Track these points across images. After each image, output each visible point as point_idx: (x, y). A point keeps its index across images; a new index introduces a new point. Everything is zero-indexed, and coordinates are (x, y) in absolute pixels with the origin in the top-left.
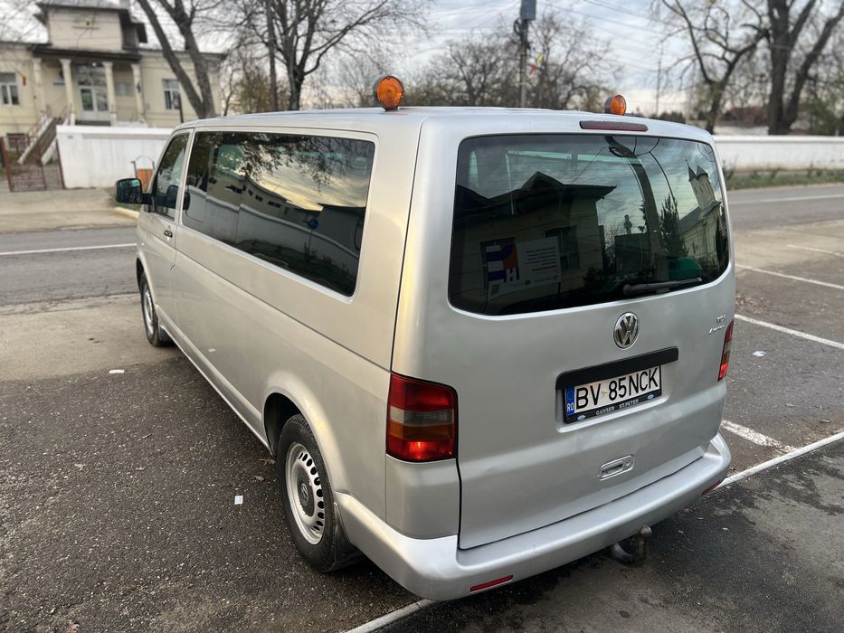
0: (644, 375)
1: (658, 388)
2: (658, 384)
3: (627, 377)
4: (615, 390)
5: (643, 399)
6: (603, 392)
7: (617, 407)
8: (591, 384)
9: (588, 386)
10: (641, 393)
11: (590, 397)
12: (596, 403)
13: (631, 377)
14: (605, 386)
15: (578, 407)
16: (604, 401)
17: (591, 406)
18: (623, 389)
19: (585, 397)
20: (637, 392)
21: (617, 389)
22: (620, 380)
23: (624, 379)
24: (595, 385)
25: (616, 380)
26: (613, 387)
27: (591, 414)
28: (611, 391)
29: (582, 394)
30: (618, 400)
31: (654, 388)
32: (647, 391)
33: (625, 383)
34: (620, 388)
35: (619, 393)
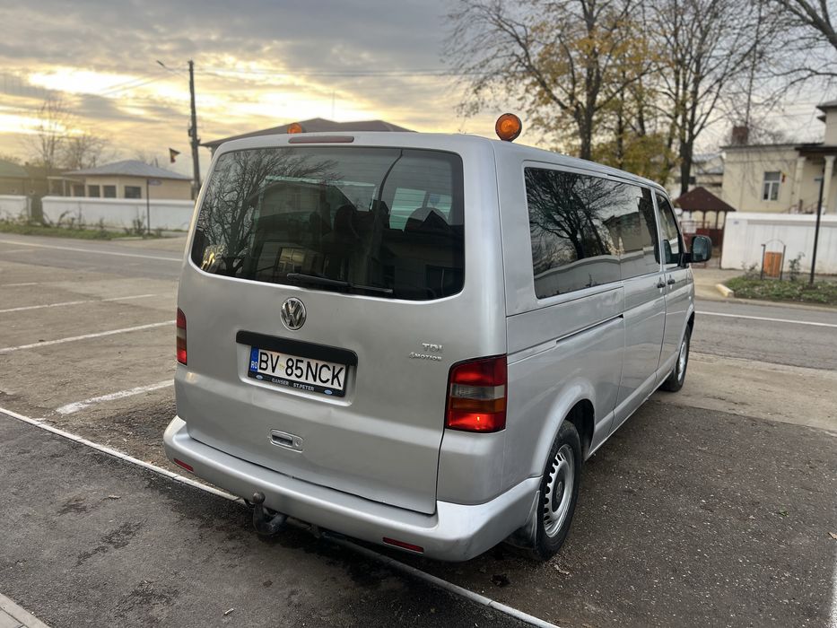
0: (324, 369)
1: (341, 388)
2: (342, 383)
3: (306, 361)
4: (291, 367)
5: (319, 390)
6: (280, 365)
7: (291, 384)
8: (273, 353)
9: (269, 353)
10: (318, 383)
11: (269, 362)
12: (273, 371)
13: (309, 363)
14: (283, 360)
15: (261, 368)
16: (280, 372)
17: (269, 372)
18: (299, 371)
19: (266, 362)
20: (315, 381)
21: (294, 368)
22: (297, 361)
23: (302, 362)
24: (275, 355)
25: (294, 359)
26: (290, 363)
27: (268, 379)
28: (288, 367)
29: (264, 358)
30: (293, 378)
31: (336, 386)
32: (328, 385)
33: (303, 366)
34: (297, 368)
35: (295, 372)
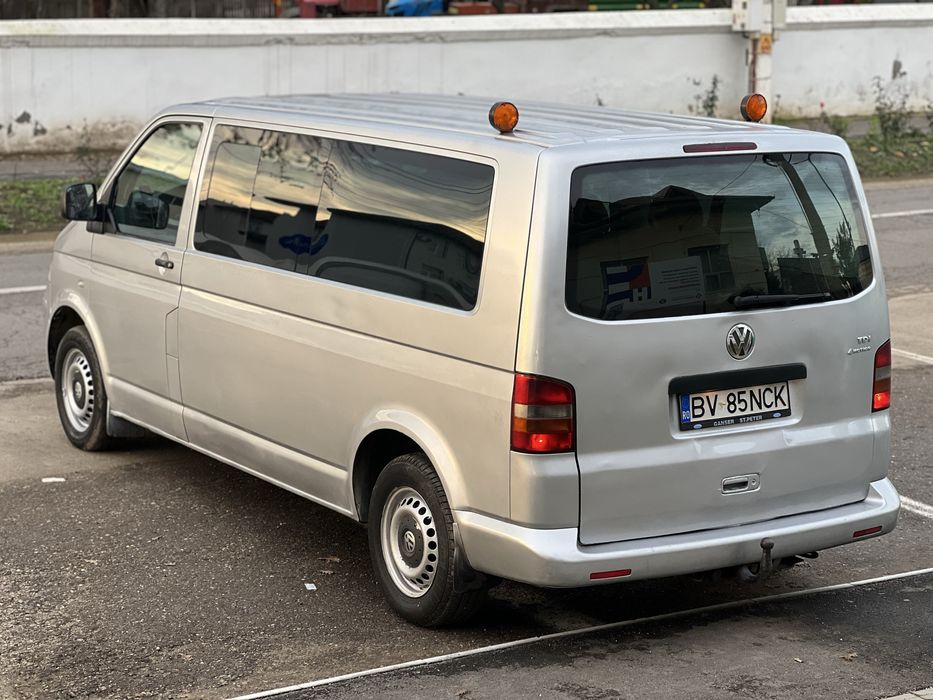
0: (767, 393)
1: (787, 407)
2: (786, 403)
3: (748, 390)
4: (733, 403)
5: (768, 416)
6: (720, 404)
7: (737, 421)
8: (707, 394)
9: (703, 396)
10: (765, 410)
11: (706, 406)
12: (713, 414)
13: (751, 392)
14: (722, 396)
15: (694, 416)
16: (722, 412)
17: (708, 416)
18: (743, 403)
19: (701, 407)
20: (760, 408)
21: (736, 402)
22: (739, 393)
23: (744, 392)
24: (711, 395)
25: (735, 392)
26: (731, 399)
27: (708, 425)
28: (730, 403)
29: (698, 403)
30: (738, 413)
31: (781, 407)
32: (773, 408)
33: (746, 397)
34: (740, 401)
35: (738, 406)
